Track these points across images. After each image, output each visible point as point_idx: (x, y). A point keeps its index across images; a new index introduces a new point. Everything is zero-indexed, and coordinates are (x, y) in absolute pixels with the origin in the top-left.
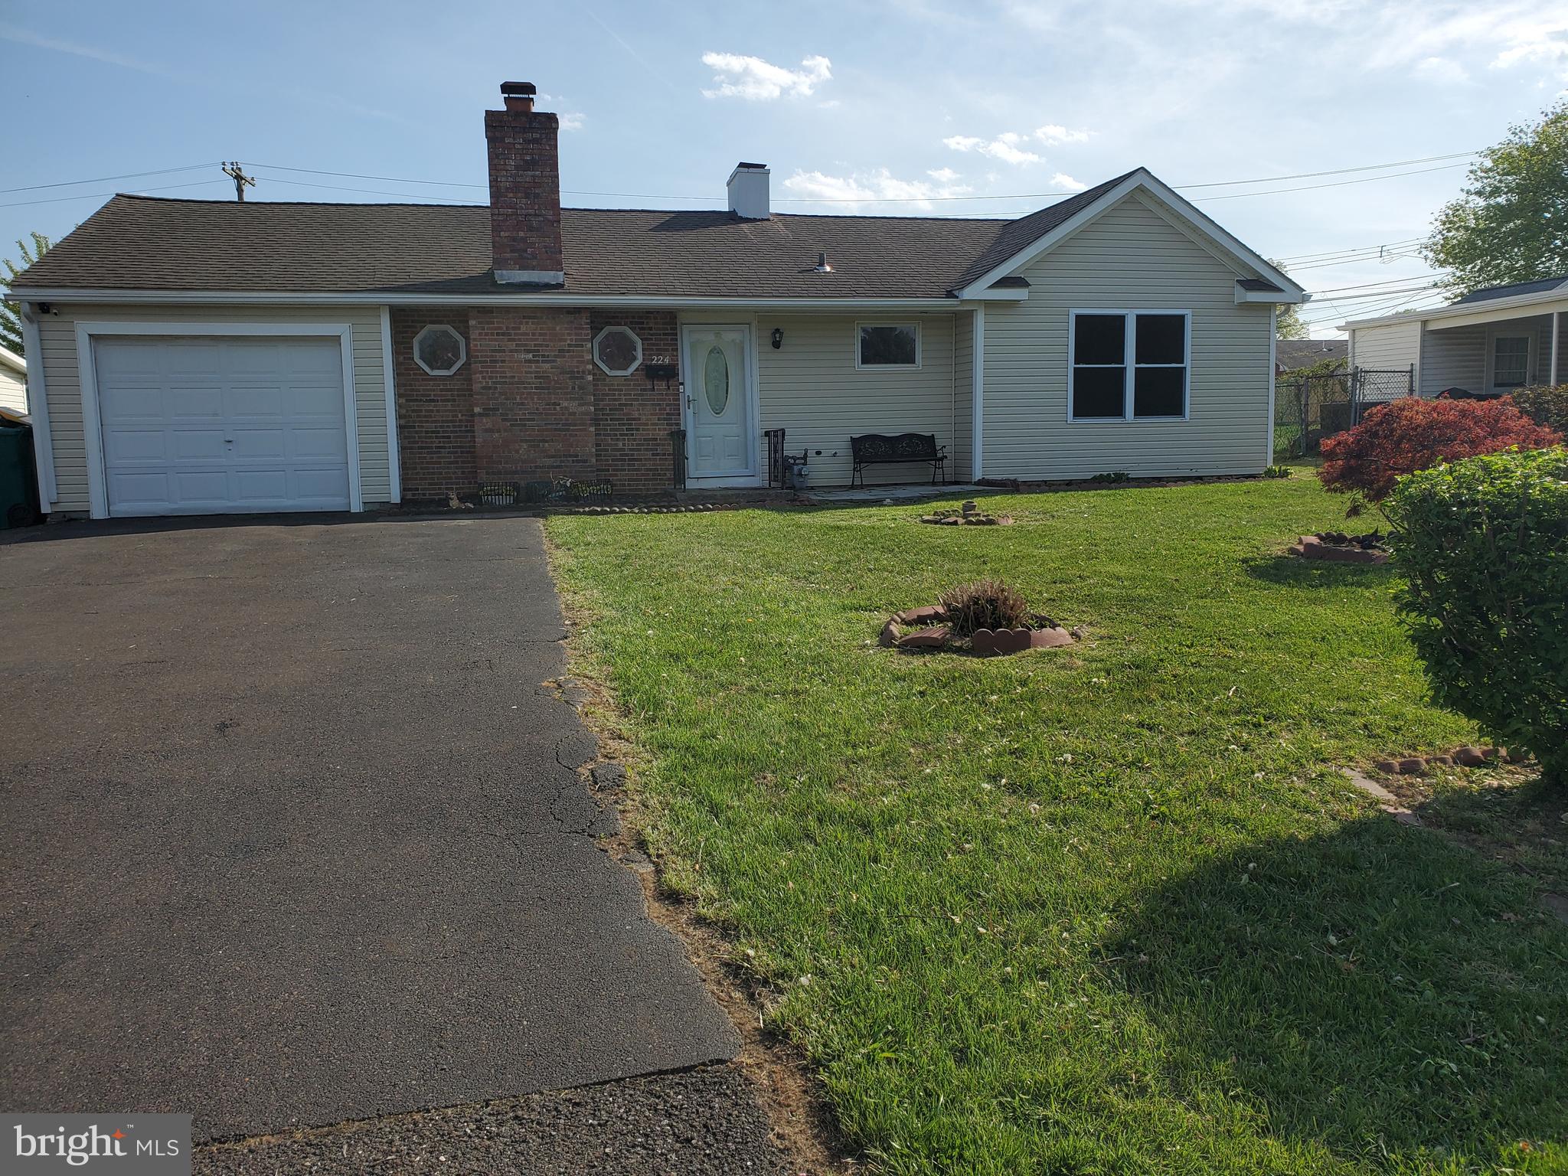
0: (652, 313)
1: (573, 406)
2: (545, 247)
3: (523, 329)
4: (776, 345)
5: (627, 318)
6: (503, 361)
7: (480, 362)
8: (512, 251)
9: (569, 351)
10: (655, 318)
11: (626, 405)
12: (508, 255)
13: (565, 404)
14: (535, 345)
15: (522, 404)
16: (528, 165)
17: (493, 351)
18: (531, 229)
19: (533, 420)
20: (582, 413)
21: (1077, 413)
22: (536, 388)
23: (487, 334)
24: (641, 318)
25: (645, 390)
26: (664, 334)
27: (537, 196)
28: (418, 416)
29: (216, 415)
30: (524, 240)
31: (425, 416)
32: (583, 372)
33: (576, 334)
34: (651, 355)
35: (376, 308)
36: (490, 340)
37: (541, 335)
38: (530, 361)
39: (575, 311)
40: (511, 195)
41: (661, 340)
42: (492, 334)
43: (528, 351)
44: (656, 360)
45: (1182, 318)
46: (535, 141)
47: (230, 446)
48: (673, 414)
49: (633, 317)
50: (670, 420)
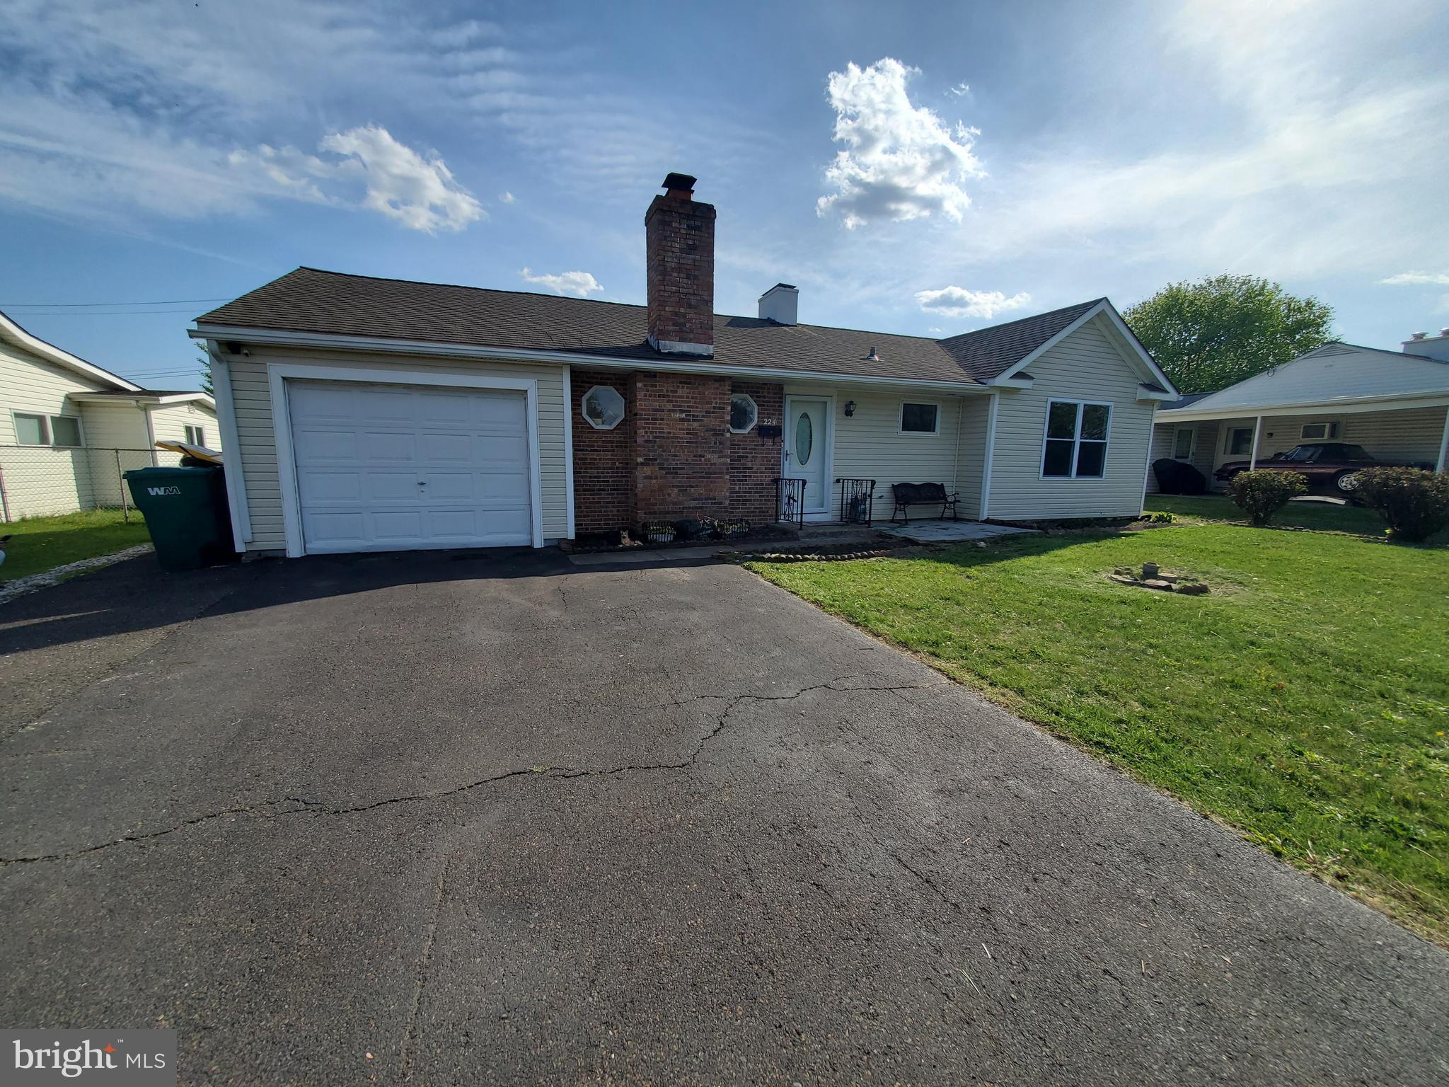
0: (766, 384)
1: (714, 458)
2: (701, 323)
3: (680, 392)
4: (849, 413)
5: (748, 387)
6: (662, 419)
7: (644, 419)
8: (674, 325)
9: (713, 412)
10: (769, 389)
11: (743, 457)
12: (671, 328)
13: (708, 456)
14: (688, 407)
15: (675, 456)
16: (692, 249)
17: (655, 410)
18: (690, 306)
19: (683, 469)
20: (723, 464)
21: (1046, 473)
22: (687, 442)
23: (650, 396)
24: (758, 388)
25: (757, 445)
26: (774, 402)
27: (696, 277)
28: (584, 464)
29: (409, 459)
30: (684, 316)
31: (590, 464)
32: (724, 430)
33: (720, 399)
34: (763, 418)
35: (559, 366)
36: (653, 401)
37: (693, 398)
38: (682, 420)
39: (721, 379)
40: (675, 274)
41: (772, 406)
42: (655, 396)
43: (682, 411)
44: (768, 422)
45: (1107, 408)
46: (697, 228)
47: (423, 488)
48: (776, 465)
49: (752, 388)
50: (774, 469)
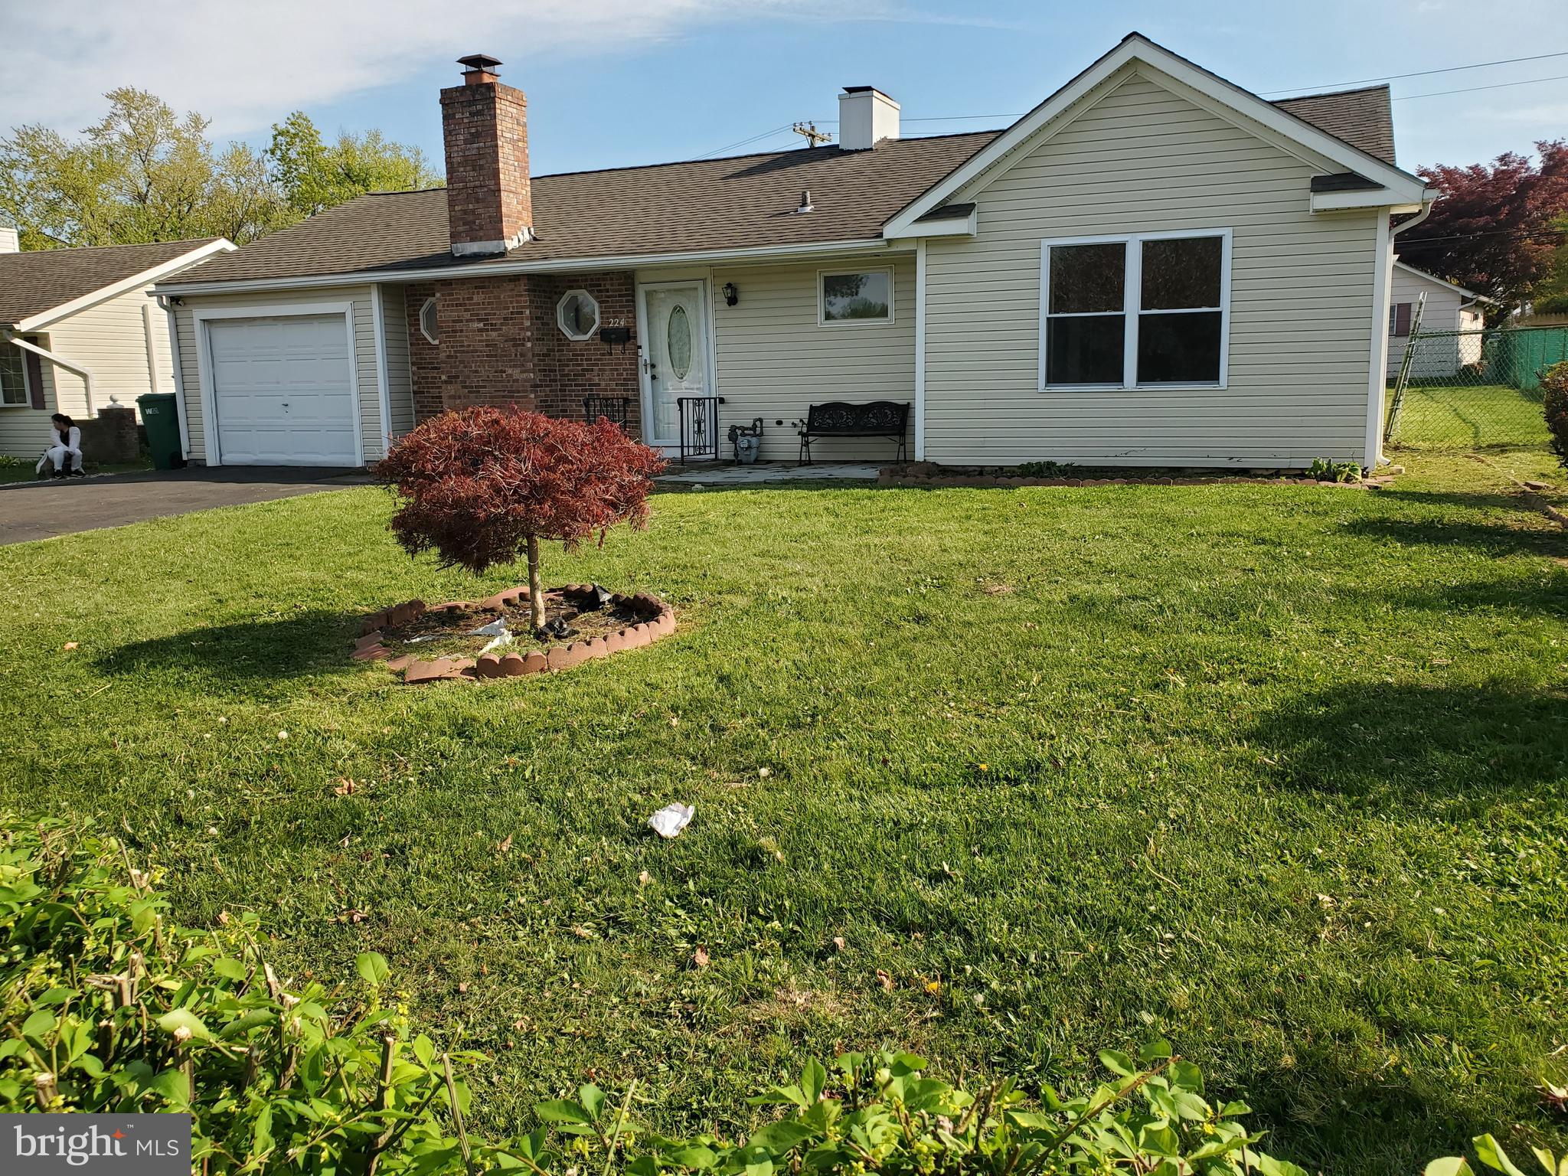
0: (608, 274)
1: (516, 373)
2: (490, 217)
3: (476, 299)
4: (732, 301)
5: (586, 280)
6: (461, 331)
7: (445, 332)
8: (464, 224)
9: (511, 319)
10: (612, 279)
11: (587, 370)
12: (461, 229)
13: (510, 371)
14: (486, 314)
15: (476, 372)
16: (475, 137)
17: (454, 321)
18: (478, 200)
19: (485, 387)
20: (526, 381)
21: (1055, 376)
22: (487, 356)
23: (448, 306)
24: (599, 279)
25: (603, 355)
26: (620, 296)
27: (481, 167)
28: (427, 383)
29: (278, 383)
30: (473, 211)
31: (431, 383)
32: (524, 339)
33: (518, 302)
34: (608, 318)
35: (367, 286)
36: (452, 311)
37: (489, 303)
38: (480, 330)
39: (515, 278)
40: (462, 169)
41: (617, 301)
42: (452, 305)
43: (480, 320)
44: (614, 323)
45: (1217, 241)
46: (479, 113)
47: (287, 409)
48: (629, 380)
49: (592, 280)
50: (627, 385)
